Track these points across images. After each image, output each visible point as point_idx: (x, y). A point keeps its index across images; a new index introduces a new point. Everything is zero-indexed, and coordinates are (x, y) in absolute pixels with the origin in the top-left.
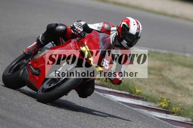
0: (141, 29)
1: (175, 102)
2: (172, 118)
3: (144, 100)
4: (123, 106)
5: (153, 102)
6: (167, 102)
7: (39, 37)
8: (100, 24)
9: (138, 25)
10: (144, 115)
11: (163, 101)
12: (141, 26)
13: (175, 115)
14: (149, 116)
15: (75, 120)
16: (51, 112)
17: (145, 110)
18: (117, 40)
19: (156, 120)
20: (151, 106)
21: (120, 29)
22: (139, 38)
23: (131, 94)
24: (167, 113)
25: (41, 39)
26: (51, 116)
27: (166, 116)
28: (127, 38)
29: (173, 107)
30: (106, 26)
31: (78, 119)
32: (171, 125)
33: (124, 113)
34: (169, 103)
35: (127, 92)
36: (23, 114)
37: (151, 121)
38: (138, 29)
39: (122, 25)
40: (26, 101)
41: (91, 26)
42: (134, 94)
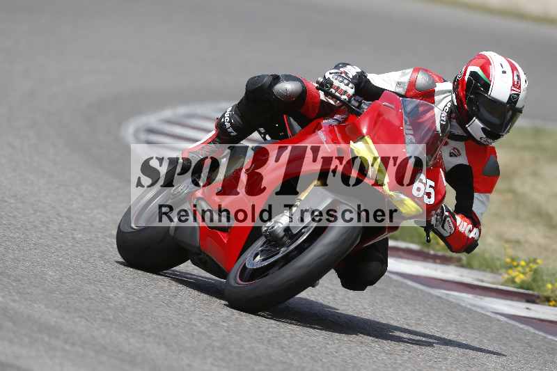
0: (524, 85)
1: (550, 267)
2: (543, 313)
3: (462, 266)
4: (401, 285)
5: (488, 270)
6: (527, 270)
7: (225, 114)
8: (404, 75)
9: (515, 75)
10: (464, 309)
11: (518, 265)
12: (523, 77)
13: (554, 306)
14: (475, 311)
15: (262, 331)
16: (192, 309)
17: (464, 295)
18: (455, 121)
19: (498, 320)
20: (482, 281)
21: (462, 87)
22: (520, 111)
23: (426, 250)
24: (531, 299)
25: (230, 122)
26: (193, 322)
27: (527, 309)
28: (483, 111)
29: (547, 282)
30: (422, 80)
31: (272, 327)
32: (540, 335)
33: (407, 303)
34: (535, 271)
35: (412, 242)
36: (111, 317)
37: (483, 324)
38: (516, 85)
39: (468, 74)
40: (120, 280)
41: (376, 80)
42: (434, 250)
